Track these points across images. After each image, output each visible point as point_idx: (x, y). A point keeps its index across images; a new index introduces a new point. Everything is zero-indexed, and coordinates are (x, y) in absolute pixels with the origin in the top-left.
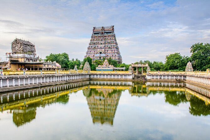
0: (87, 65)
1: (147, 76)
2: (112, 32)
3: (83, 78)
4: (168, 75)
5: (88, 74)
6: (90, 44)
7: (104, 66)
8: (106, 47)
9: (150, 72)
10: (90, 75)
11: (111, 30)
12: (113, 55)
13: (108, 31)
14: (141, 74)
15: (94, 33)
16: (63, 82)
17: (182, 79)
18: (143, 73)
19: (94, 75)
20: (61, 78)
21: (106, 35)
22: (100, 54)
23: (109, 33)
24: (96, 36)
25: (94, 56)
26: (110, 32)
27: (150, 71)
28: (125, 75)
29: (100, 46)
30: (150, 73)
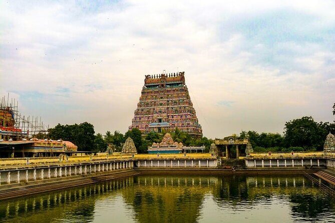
0: (130, 144)
1: (247, 162)
2: (180, 84)
3: (124, 167)
4: (289, 160)
5: (131, 161)
6: (139, 105)
7: (164, 144)
8: (170, 109)
9: (252, 155)
10: (135, 162)
11: (178, 81)
12: (183, 124)
13: (173, 81)
14: (235, 157)
15: (146, 86)
16: (76, 177)
17: (319, 165)
18: (239, 156)
19: (142, 161)
20: (70, 170)
21: (168, 88)
22: (159, 123)
23: (175, 84)
24: (151, 90)
25: (146, 126)
26: (178, 84)
27: (253, 151)
28: (204, 160)
29: (158, 108)
30: (252, 157)
